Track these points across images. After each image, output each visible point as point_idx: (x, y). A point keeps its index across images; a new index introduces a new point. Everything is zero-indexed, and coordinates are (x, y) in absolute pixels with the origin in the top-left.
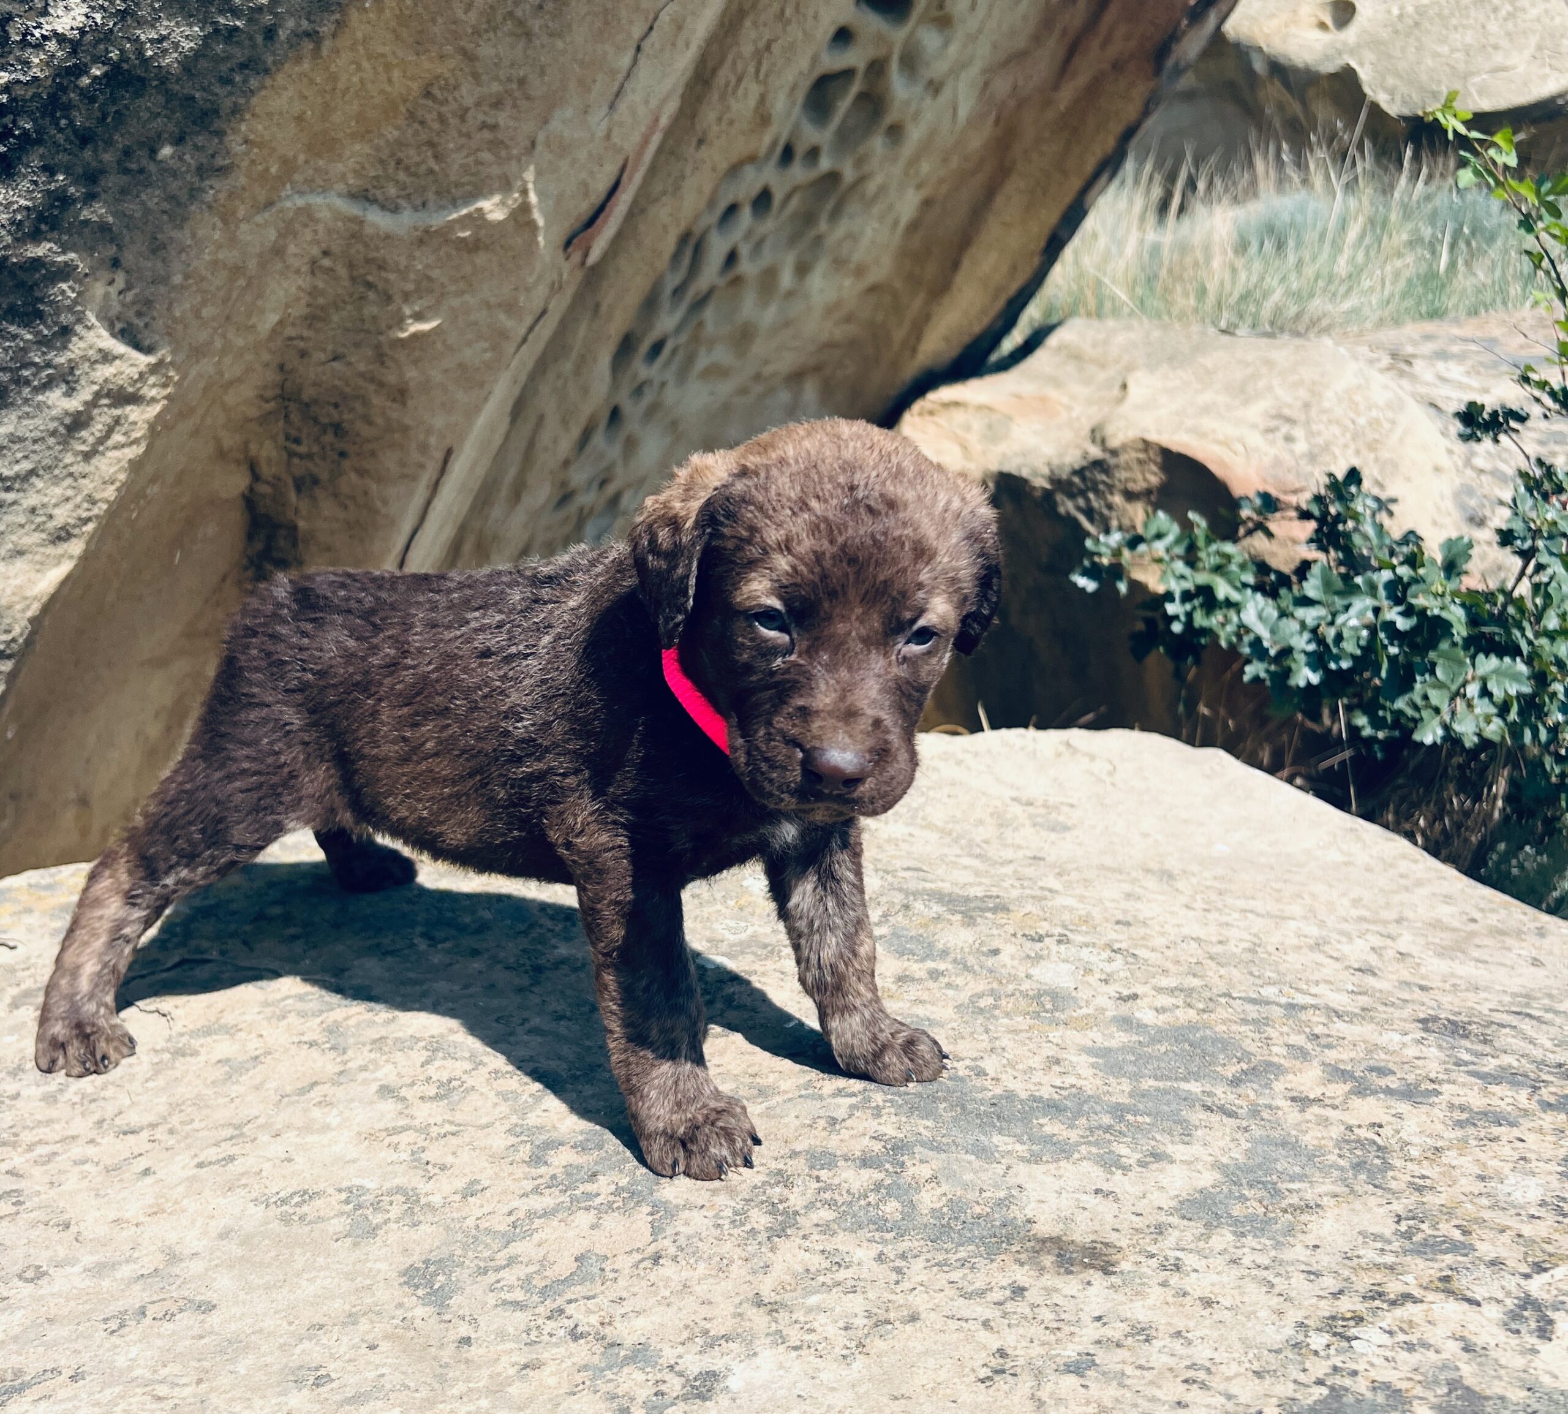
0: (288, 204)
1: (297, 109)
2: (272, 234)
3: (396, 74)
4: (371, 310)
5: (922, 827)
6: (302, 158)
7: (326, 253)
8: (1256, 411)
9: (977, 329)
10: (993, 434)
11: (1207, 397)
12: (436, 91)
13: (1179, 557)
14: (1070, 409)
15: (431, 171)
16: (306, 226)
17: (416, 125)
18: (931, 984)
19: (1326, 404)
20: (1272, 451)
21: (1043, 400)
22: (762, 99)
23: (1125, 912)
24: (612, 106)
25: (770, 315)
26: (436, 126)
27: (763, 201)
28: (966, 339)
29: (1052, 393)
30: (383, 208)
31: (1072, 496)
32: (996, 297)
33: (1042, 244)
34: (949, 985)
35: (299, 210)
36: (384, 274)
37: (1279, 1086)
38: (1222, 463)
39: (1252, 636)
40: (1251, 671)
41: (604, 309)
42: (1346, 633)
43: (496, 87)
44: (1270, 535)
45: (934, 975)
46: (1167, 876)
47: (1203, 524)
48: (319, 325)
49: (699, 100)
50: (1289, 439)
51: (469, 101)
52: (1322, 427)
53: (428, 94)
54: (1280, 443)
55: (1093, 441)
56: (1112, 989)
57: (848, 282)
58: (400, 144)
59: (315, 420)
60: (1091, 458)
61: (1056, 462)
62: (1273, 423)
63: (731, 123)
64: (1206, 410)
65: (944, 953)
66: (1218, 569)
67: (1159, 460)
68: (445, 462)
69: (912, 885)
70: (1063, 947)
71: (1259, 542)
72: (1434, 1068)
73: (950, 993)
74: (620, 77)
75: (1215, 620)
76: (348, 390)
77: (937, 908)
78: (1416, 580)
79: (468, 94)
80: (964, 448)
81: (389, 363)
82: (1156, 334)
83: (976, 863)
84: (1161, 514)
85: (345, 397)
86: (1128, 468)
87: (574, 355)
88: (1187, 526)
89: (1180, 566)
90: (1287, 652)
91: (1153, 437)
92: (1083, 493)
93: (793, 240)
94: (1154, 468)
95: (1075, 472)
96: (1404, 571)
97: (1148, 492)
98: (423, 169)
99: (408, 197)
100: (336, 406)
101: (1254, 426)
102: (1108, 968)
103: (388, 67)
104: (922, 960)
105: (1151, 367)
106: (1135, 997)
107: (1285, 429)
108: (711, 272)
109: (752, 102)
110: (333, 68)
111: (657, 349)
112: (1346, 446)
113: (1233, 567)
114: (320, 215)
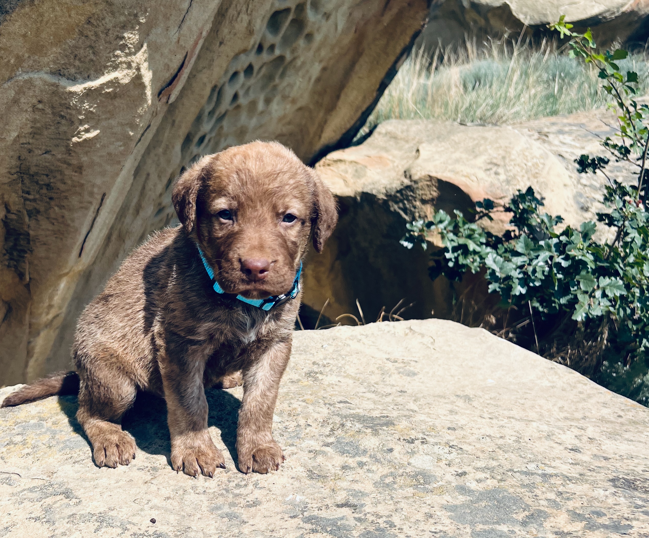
0: (20, 78)
1: (23, 31)
2: (13, 93)
3: (73, 13)
4: (63, 128)
5: (344, 377)
6: (27, 55)
7: (40, 102)
8: (481, 161)
9: (348, 126)
10: (358, 174)
11: (457, 155)
12: (92, 21)
13: (451, 231)
14: (394, 162)
15: (92, 60)
16: (29, 89)
17: (83, 38)
18: (359, 470)
19: (513, 157)
20: (490, 180)
21: (380, 158)
22: (250, 23)
23: (452, 422)
24: (180, 27)
25: (254, 122)
26: (93, 38)
27: (249, 70)
28: (344, 131)
29: (384, 154)
30: (68, 79)
31: (397, 203)
32: (357, 111)
33: (378, 86)
34: (369, 470)
35: (26, 81)
36: (69, 111)
37: (547, 525)
38: (467, 186)
39: (490, 271)
40: (491, 287)
41: (177, 122)
42: (538, 269)
43: (122, 18)
44: (491, 219)
45: (361, 465)
46: (468, 399)
47: (461, 215)
48: (38, 137)
49: (220, 23)
50: (497, 173)
51: (110, 26)
52: (511, 168)
53: (89, 22)
54: (493, 175)
55: (406, 176)
56: (452, 470)
57: (288, 106)
58: (76, 47)
59: (37, 183)
60: (405, 185)
61: (388, 186)
62: (489, 167)
63: (235, 34)
64: (457, 161)
65: (365, 452)
66: (469, 237)
67: (437, 185)
68: (102, 200)
69: (345, 412)
70: (425, 446)
71: (485, 222)
72: (626, 512)
73: (370, 475)
74: (184, 13)
75: (468, 261)
76: (53, 168)
77: (358, 426)
78: (570, 243)
79: (109, 22)
80: (345, 181)
81: (73, 154)
82: (430, 126)
83: (372, 396)
84: (441, 211)
85: (51, 171)
86: (422, 189)
87: (163, 145)
88: (454, 216)
89: (451, 236)
90: (509, 278)
91: (433, 174)
92: (402, 201)
93: (263, 88)
94: (435, 189)
95: (398, 192)
96: (563, 238)
97: (432, 200)
98: (87, 60)
99: (80, 73)
100: (47, 175)
101: (480, 168)
102: (450, 457)
103: (69, 9)
104: (354, 456)
105: (430, 142)
106: (464, 473)
107: (495, 169)
108: (226, 104)
109: (245, 24)
110: (41, 10)
111: (202, 140)
112: (523, 176)
113: (476, 235)
114: (37, 83)
